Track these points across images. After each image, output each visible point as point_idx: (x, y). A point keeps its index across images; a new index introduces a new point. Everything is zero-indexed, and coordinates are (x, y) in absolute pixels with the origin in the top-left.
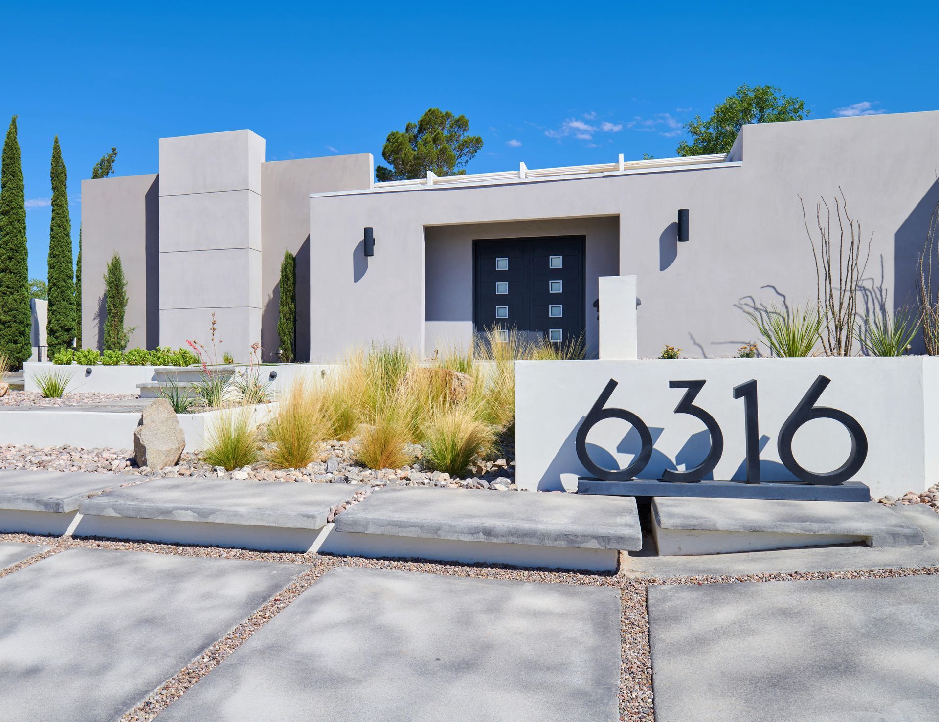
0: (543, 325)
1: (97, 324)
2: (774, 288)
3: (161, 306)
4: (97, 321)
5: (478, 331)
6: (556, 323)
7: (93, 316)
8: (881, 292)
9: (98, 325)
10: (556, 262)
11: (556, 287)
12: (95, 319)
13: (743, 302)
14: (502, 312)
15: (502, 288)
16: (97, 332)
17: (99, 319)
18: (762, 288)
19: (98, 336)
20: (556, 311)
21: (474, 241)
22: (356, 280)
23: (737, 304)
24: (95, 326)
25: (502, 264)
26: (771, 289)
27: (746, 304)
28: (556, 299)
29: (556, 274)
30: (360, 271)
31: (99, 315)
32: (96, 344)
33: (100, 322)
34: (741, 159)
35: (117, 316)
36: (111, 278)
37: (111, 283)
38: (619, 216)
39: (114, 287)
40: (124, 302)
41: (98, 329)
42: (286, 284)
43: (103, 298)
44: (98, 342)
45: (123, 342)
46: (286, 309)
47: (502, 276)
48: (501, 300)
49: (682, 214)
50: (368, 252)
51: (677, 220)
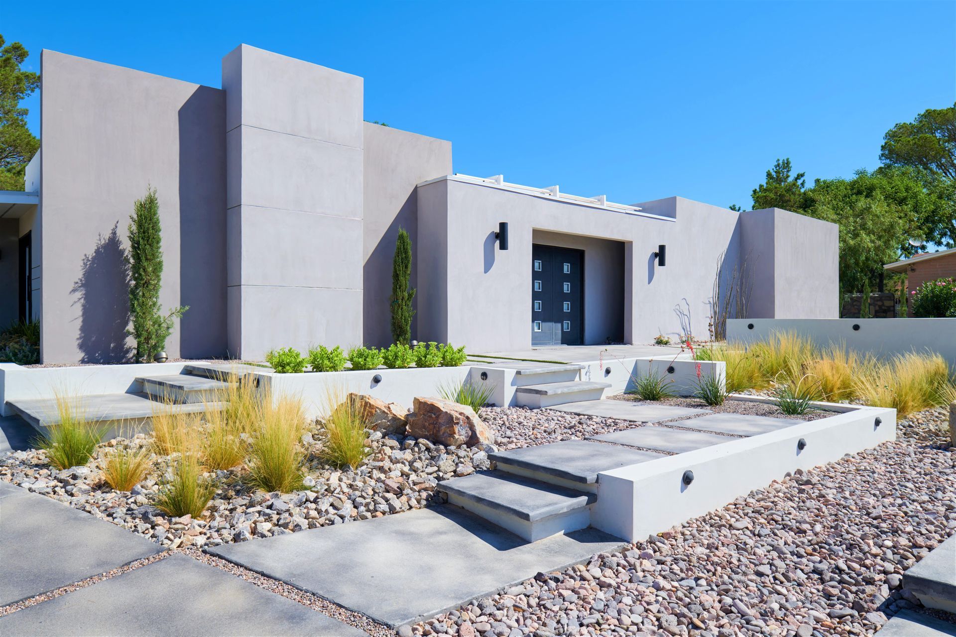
0: (561, 317)
1: (80, 299)
2: (686, 300)
3: (244, 280)
4: (79, 294)
6: (567, 316)
9: (82, 301)
10: (566, 268)
11: (566, 287)
12: (74, 291)
13: (676, 308)
14: (537, 306)
15: (537, 286)
16: (80, 313)
17: (84, 292)
18: (682, 300)
19: (81, 319)
20: (566, 307)
22: (486, 272)
24: (75, 302)
25: (538, 266)
29: (567, 278)
30: (488, 263)
31: (83, 285)
32: (77, 333)
33: (87, 297)
34: (674, 217)
35: (156, 288)
36: (148, 229)
37: (149, 237)
38: (631, 243)
39: (155, 245)
40: (158, 267)
41: (81, 308)
42: (406, 267)
43: (94, 258)
44: (83, 329)
45: (162, 331)
46: (406, 294)
47: (538, 276)
48: (538, 295)
49: (662, 248)
50: (505, 246)
51: (657, 251)
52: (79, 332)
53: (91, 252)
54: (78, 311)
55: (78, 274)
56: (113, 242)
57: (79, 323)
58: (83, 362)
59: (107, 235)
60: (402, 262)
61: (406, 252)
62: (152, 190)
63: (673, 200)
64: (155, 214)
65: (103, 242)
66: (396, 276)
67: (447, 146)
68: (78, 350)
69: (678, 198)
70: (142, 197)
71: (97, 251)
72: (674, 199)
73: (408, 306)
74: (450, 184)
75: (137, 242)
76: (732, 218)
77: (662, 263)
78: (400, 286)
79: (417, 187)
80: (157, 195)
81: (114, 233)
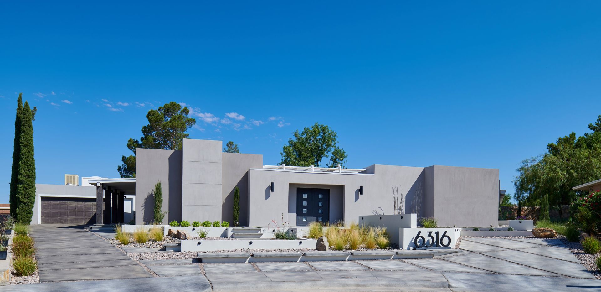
0: (317, 215)
3: (183, 204)
4: (143, 208)
5: (297, 216)
6: (320, 215)
7: (141, 206)
10: (321, 196)
11: (320, 204)
12: (142, 207)
13: (374, 211)
14: (304, 211)
15: (305, 203)
16: (144, 212)
18: (378, 208)
20: (320, 211)
21: (297, 188)
22: (266, 199)
25: (305, 196)
26: (380, 208)
28: (320, 208)
29: (321, 200)
30: (268, 196)
31: (144, 205)
32: (143, 217)
33: (145, 208)
34: (373, 173)
35: (160, 207)
36: (158, 191)
37: (158, 193)
38: (345, 185)
39: (160, 195)
40: (162, 201)
42: (237, 198)
43: (147, 199)
44: (144, 216)
45: (162, 217)
46: (237, 207)
47: (305, 200)
48: (305, 207)
49: (362, 187)
50: (273, 190)
51: (360, 188)
53: (146, 197)
54: (143, 212)
55: (143, 203)
56: (152, 194)
57: (143, 214)
58: (144, 224)
59: (150, 193)
60: (236, 196)
61: (237, 194)
62: (159, 181)
63: (373, 167)
64: (160, 187)
66: (234, 201)
67: (261, 156)
68: (143, 221)
69: (376, 165)
70: (157, 182)
71: (148, 197)
73: (238, 211)
74: (251, 171)
75: (155, 195)
76: (418, 171)
77: (361, 193)
78: (235, 205)
79: (247, 171)
80: (161, 182)
81: (152, 192)
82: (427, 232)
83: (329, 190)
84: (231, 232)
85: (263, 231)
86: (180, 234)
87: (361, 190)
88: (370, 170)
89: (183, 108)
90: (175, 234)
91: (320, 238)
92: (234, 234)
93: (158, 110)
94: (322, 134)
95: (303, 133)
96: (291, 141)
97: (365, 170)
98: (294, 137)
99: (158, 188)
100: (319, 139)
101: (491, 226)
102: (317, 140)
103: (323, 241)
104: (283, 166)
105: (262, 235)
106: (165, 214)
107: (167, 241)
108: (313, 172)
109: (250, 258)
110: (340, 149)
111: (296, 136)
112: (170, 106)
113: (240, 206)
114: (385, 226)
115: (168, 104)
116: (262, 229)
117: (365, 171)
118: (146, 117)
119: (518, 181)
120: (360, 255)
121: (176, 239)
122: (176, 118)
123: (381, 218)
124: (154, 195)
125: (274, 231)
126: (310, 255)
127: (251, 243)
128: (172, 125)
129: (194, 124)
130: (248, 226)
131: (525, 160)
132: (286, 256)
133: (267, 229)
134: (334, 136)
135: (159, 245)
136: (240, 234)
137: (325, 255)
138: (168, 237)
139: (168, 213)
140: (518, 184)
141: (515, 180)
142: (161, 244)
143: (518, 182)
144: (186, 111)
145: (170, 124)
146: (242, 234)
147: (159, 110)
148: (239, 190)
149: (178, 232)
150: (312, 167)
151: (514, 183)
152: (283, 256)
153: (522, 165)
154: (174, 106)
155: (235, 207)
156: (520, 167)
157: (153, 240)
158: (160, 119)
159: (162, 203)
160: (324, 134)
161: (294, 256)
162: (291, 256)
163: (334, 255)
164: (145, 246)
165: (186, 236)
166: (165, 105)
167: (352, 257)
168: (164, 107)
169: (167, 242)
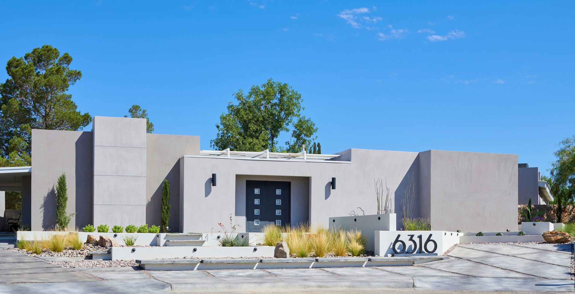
0: (274, 218)
1: (42, 211)
2: (360, 208)
3: (95, 203)
4: (42, 209)
5: (247, 220)
6: (278, 217)
8: (391, 211)
9: (43, 211)
10: (278, 192)
11: (278, 202)
12: (41, 208)
13: (352, 213)
14: (257, 212)
15: (257, 202)
16: (43, 215)
17: (44, 208)
18: (357, 208)
19: (43, 217)
20: (278, 212)
21: (247, 181)
22: (206, 196)
23: (350, 214)
24: (41, 212)
25: (257, 191)
26: (360, 209)
27: (352, 214)
28: (278, 207)
29: (278, 197)
30: (208, 192)
31: (44, 206)
33: (45, 210)
34: (350, 161)
35: (65, 207)
36: (62, 186)
37: (62, 189)
38: (311, 177)
39: (64, 191)
40: (66, 199)
41: (43, 214)
42: (167, 195)
43: (47, 197)
44: (44, 221)
45: (67, 221)
46: (166, 207)
47: (257, 196)
48: (257, 207)
49: (334, 179)
50: (214, 184)
51: (331, 181)
52: (42, 222)
53: (46, 195)
54: (42, 214)
55: (42, 202)
56: (53, 191)
57: (42, 219)
58: (43, 231)
59: (51, 188)
60: (165, 193)
61: (166, 189)
62: (63, 173)
63: (349, 152)
64: (64, 181)
65: (50, 191)
66: (162, 199)
67: (198, 138)
68: (42, 228)
69: (353, 149)
70: (60, 175)
71: (48, 195)
72: (350, 150)
73: (167, 212)
74: (185, 159)
75: (58, 191)
76: (412, 156)
77: (334, 188)
78: (164, 204)
79: (179, 159)
80: (65, 174)
81: (53, 188)
82: (409, 235)
83: (289, 183)
84: (164, 239)
85: (205, 238)
86: (104, 241)
87: (333, 184)
88: (345, 157)
89: (61, 55)
90: (96, 241)
91: (279, 243)
92: (168, 241)
93: (24, 58)
94: (279, 97)
95: (250, 96)
96: (232, 106)
97: (339, 155)
98: (236, 99)
99: (62, 183)
100: (275, 104)
101: (507, 231)
102: (272, 106)
103: (282, 247)
104: (227, 151)
105: (204, 242)
106: (71, 217)
107: (88, 249)
108: (268, 159)
109: (198, 264)
110: (306, 119)
111: (239, 99)
112: (43, 52)
113: (170, 206)
114: (358, 229)
115: (39, 48)
116: (204, 236)
117: (339, 157)
118: (5, 69)
119: (556, 169)
120: (326, 261)
121: (99, 248)
122: (54, 72)
123: (355, 220)
124: (56, 192)
125: (218, 237)
126: (268, 262)
127: (195, 250)
128: (48, 81)
129: (79, 79)
130: (182, 232)
131: (566, 140)
132: (241, 262)
133: (209, 234)
134: (297, 99)
135: (80, 254)
136: (176, 241)
137: (285, 262)
138: (88, 245)
139: (75, 216)
140: (555, 173)
141: (552, 168)
142: (82, 253)
143: (555, 171)
144: (67, 59)
145: (45, 81)
146: (179, 241)
147: (26, 58)
148: (169, 183)
149: (101, 238)
150: (266, 152)
151: (549, 172)
152: (237, 262)
153: (562, 146)
154: (50, 52)
155: (163, 207)
156: (559, 149)
157: (70, 249)
158: (29, 72)
159: (67, 202)
160: (282, 96)
161: (249, 262)
162: (246, 262)
163: (295, 262)
164: (63, 255)
165: (111, 243)
166: (35, 49)
167: (317, 264)
168: (34, 52)
169: (88, 251)
